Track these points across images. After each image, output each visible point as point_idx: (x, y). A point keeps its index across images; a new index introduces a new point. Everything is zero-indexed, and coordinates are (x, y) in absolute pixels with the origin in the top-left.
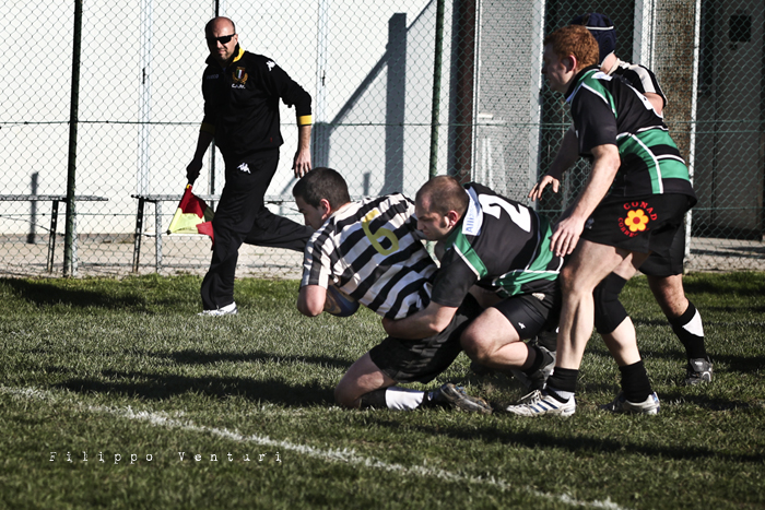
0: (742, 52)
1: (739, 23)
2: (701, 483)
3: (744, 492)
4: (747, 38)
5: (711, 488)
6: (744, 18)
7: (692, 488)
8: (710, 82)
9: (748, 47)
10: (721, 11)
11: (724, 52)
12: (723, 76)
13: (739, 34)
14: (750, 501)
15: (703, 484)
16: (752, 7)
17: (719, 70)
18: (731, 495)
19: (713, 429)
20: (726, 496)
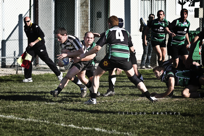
0: (100, 20)
1: (99, 14)
2: (93, 120)
3: (103, 121)
4: (101, 17)
5: (95, 121)
6: (100, 12)
7: (91, 121)
8: (93, 27)
9: (101, 19)
10: (95, 11)
11: (96, 20)
12: (95, 26)
13: (99, 16)
14: (104, 123)
15: (94, 120)
16: (101, 10)
17: (95, 25)
18: (100, 122)
19: (96, 107)
20: (99, 123)
